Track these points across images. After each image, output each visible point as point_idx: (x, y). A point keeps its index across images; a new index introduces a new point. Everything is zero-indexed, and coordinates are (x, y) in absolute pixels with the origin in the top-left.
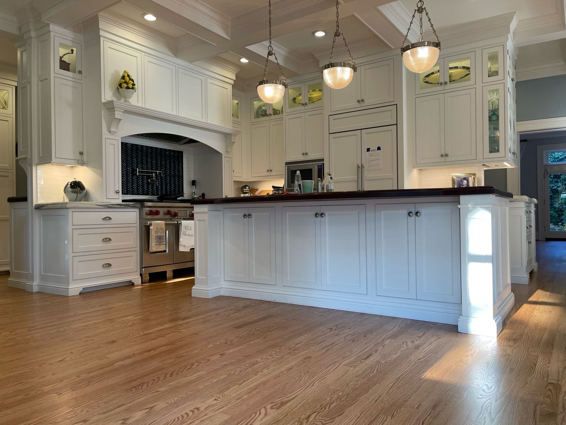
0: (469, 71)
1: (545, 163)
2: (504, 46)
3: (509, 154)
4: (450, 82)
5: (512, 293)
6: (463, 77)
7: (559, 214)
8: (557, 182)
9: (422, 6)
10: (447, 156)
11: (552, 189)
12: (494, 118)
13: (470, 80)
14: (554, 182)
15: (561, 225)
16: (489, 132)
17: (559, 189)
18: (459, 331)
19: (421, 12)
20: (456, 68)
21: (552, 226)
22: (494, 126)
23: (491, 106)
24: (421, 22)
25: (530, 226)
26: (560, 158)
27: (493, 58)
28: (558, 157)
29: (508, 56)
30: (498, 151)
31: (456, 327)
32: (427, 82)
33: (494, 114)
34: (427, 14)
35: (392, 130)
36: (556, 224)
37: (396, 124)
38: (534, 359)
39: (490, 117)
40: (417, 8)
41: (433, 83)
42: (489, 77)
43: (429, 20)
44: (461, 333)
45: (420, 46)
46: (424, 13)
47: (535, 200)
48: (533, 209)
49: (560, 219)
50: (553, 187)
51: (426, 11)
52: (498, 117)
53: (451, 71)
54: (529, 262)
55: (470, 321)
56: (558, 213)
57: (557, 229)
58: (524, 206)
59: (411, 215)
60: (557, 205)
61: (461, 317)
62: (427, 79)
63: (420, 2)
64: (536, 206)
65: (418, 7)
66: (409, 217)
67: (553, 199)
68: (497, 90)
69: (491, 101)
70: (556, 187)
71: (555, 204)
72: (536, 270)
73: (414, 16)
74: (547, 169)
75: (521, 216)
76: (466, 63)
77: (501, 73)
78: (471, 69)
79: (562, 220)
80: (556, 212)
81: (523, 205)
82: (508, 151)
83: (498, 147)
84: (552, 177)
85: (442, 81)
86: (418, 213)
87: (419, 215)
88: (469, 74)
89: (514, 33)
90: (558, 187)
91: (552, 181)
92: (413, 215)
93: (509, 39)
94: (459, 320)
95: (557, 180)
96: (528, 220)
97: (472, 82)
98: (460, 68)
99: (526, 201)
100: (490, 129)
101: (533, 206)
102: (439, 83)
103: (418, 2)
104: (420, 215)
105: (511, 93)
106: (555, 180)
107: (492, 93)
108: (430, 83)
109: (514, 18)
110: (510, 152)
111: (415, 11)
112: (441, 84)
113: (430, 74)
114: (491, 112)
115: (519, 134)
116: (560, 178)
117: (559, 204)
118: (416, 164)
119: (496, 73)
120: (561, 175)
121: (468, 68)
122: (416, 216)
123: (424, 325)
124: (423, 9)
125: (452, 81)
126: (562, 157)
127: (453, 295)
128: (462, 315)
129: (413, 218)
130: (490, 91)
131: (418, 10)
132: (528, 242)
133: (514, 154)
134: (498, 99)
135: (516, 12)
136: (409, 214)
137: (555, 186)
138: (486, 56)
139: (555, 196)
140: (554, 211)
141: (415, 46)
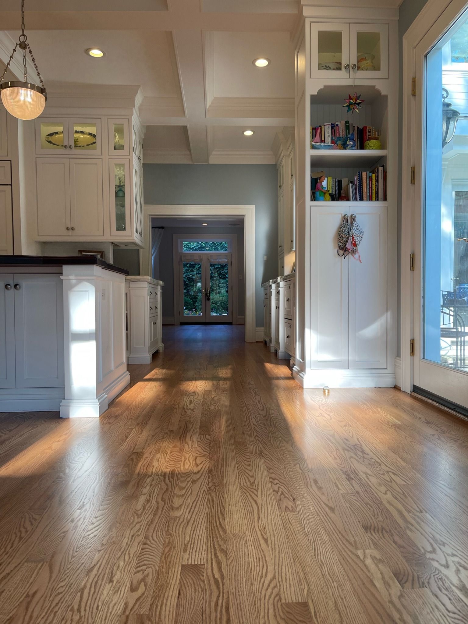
0: (96, 139)
1: (179, 251)
2: (129, 120)
3: (135, 233)
4: (75, 147)
5: (128, 372)
6: (89, 145)
7: (194, 301)
8: (192, 271)
9: (25, 42)
10: (73, 230)
11: (188, 277)
12: (121, 194)
13: (96, 149)
14: (190, 271)
15: (195, 310)
16: (116, 208)
17: (194, 277)
18: (61, 417)
19: (24, 48)
20: (82, 133)
21: (186, 312)
22: (121, 202)
23: (118, 181)
24: (24, 60)
25: (156, 307)
26: (195, 248)
27: (119, 130)
28: (193, 248)
29: (133, 131)
30: (125, 229)
31: (59, 412)
32: (50, 142)
33: (120, 190)
34: (30, 52)
35: (5, 191)
36: (191, 310)
37: (10, 185)
38: (128, 432)
39: (116, 193)
40: (19, 43)
41: (57, 144)
42: (115, 149)
43: (33, 60)
44: (63, 418)
45: (22, 87)
46: (27, 50)
47: (161, 283)
48: (159, 291)
49: (194, 306)
50: (189, 275)
51: (29, 48)
52: (124, 193)
53: (76, 135)
54: (154, 343)
55: (73, 404)
56: (192, 300)
57: (191, 314)
58: (147, 287)
59: (9, 288)
60: (192, 293)
61: (63, 401)
62: (50, 139)
63: (23, 37)
64: (163, 288)
65: (20, 41)
66: (6, 291)
67: (189, 287)
68: (123, 165)
69: (119, 176)
70: (191, 276)
71: (190, 292)
72: (161, 350)
73: (14, 50)
74: (181, 256)
75: (144, 296)
76: (93, 130)
77: (126, 147)
78: (97, 138)
79: (196, 306)
80: (191, 299)
81: (146, 285)
82: (134, 230)
83: (125, 226)
84: (188, 266)
85: (66, 143)
86: (18, 286)
87: (18, 288)
88: (95, 143)
89: (140, 109)
90: (194, 275)
91: (188, 270)
92: (11, 287)
93: (134, 114)
94: (61, 404)
95: (192, 269)
96: (152, 300)
97: (98, 151)
98: (86, 134)
99: (148, 281)
100: (116, 205)
101: (159, 288)
102: (63, 146)
103: (21, 36)
104: (20, 287)
105: (137, 170)
106: (190, 269)
107: (118, 168)
108: (53, 144)
109: (138, 92)
110: (137, 232)
111: (17, 44)
112: (66, 147)
113: (53, 133)
114: (118, 187)
115: (150, 217)
116: (195, 267)
117: (194, 292)
118: (38, 236)
119: (121, 147)
120: (196, 264)
121: (94, 136)
122: (16, 289)
123: (22, 417)
124: (26, 45)
125: (77, 147)
126: (196, 248)
127: (58, 378)
128: (64, 399)
129: (12, 291)
130: (116, 165)
131: (20, 44)
132: (153, 323)
133: (140, 234)
134: (124, 175)
135: (140, 86)
136: (6, 286)
137: (191, 274)
138: (112, 128)
139: (191, 284)
140: (189, 298)
141: (15, 85)
